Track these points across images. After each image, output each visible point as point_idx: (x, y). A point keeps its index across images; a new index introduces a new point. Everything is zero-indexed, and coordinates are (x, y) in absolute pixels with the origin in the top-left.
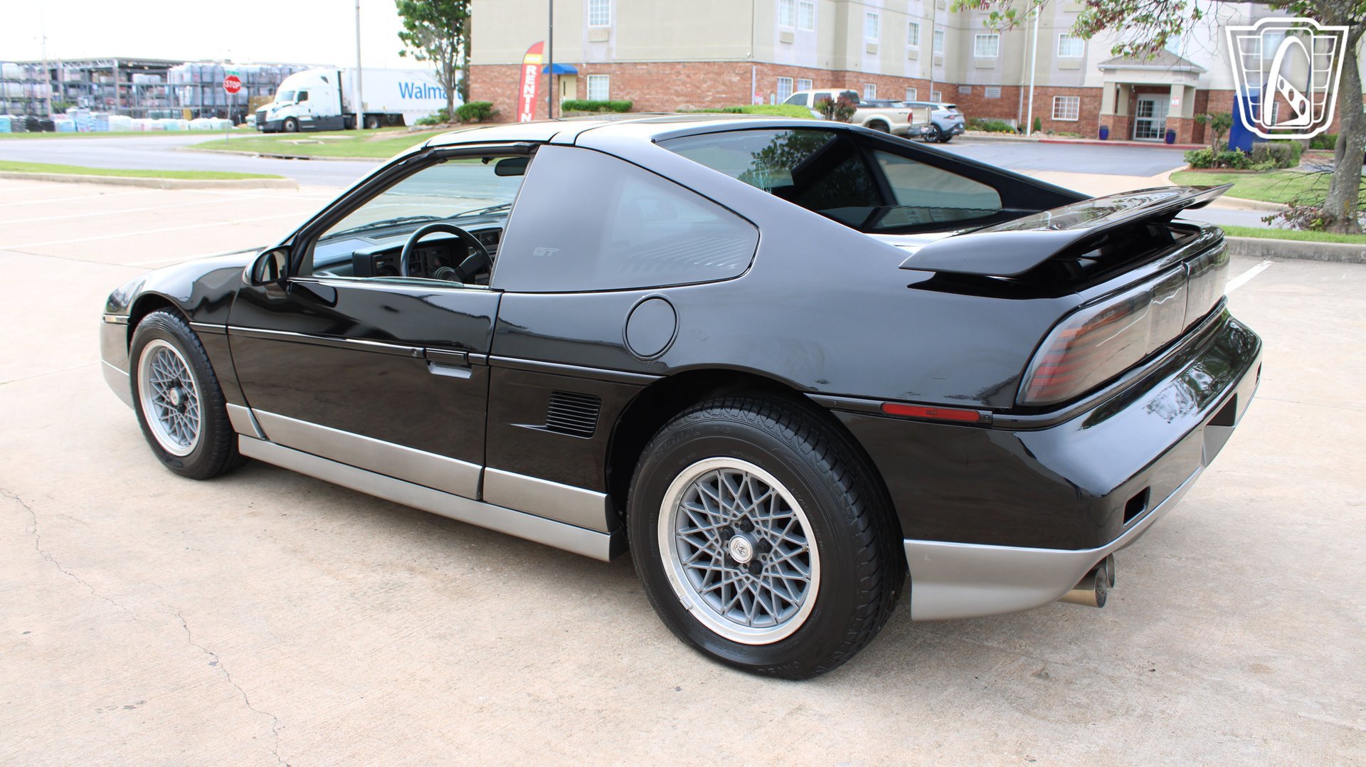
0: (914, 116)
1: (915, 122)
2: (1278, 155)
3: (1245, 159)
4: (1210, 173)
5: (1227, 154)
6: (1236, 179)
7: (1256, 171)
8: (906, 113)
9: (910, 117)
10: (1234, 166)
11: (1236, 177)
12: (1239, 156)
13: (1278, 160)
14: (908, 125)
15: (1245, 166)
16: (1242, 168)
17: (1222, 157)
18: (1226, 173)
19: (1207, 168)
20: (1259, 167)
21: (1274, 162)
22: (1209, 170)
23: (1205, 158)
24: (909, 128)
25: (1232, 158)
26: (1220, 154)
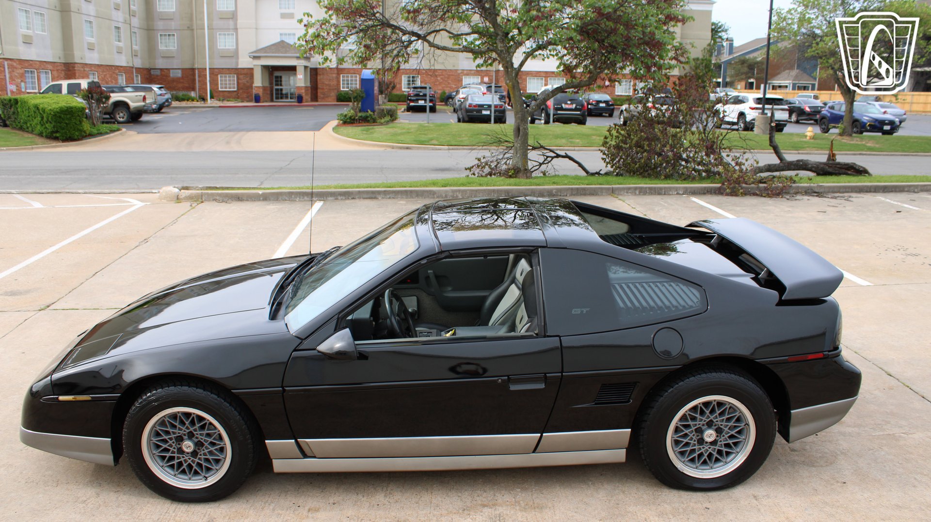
0: (147, 97)
1: (148, 101)
2: (391, 113)
3: (373, 117)
4: (356, 126)
5: (363, 114)
6: (373, 130)
7: (382, 124)
8: (141, 96)
9: (144, 98)
10: (368, 121)
11: (373, 129)
12: (370, 115)
13: (391, 117)
14: (143, 104)
15: (374, 121)
16: (374, 122)
17: (361, 117)
18: (365, 126)
19: (352, 123)
20: (383, 121)
21: (390, 118)
22: (354, 125)
23: (350, 117)
24: (144, 106)
25: (367, 117)
26: (360, 114)
